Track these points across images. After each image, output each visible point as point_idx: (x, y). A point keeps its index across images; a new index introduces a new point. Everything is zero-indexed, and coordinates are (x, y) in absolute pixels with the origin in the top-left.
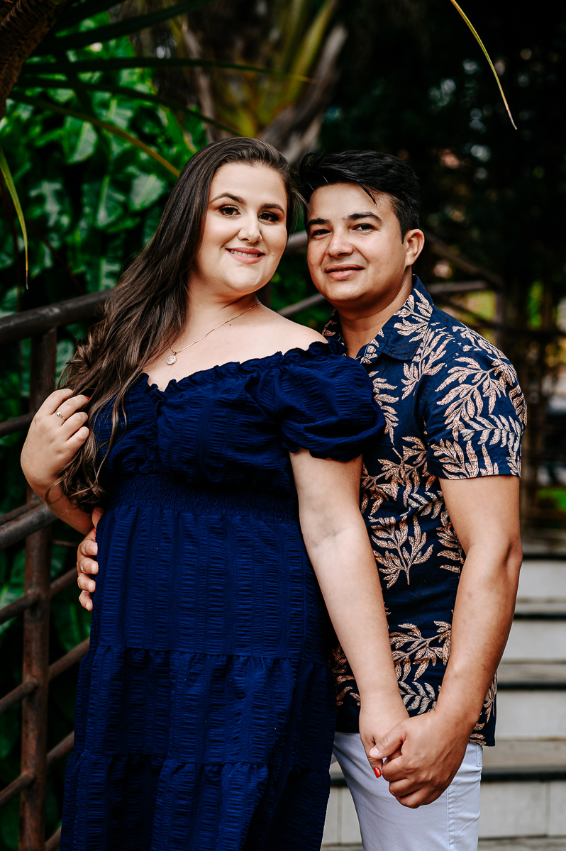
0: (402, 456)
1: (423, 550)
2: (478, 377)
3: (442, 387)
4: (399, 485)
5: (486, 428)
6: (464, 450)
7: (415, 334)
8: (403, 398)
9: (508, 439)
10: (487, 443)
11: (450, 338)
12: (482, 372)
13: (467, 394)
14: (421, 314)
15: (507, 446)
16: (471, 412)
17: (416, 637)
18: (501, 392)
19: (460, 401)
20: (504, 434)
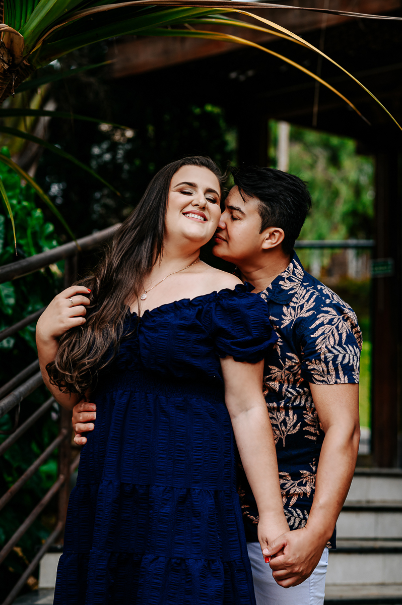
0: (285, 365)
1: (295, 426)
2: (335, 320)
3: (314, 326)
4: (280, 382)
5: (341, 353)
6: (327, 367)
7: (292, 289)
8: (282, 327)
9: (354, 360)
10: (341, 363)
11: (317, 294)
12: (338, 317)
13: (329, 331)
14: (297, 276)
15: (353, 365)
16: (332, 343)
17: (288, 480)
18: (349, 330)
19: (325, 335)
20: (351, 357)
